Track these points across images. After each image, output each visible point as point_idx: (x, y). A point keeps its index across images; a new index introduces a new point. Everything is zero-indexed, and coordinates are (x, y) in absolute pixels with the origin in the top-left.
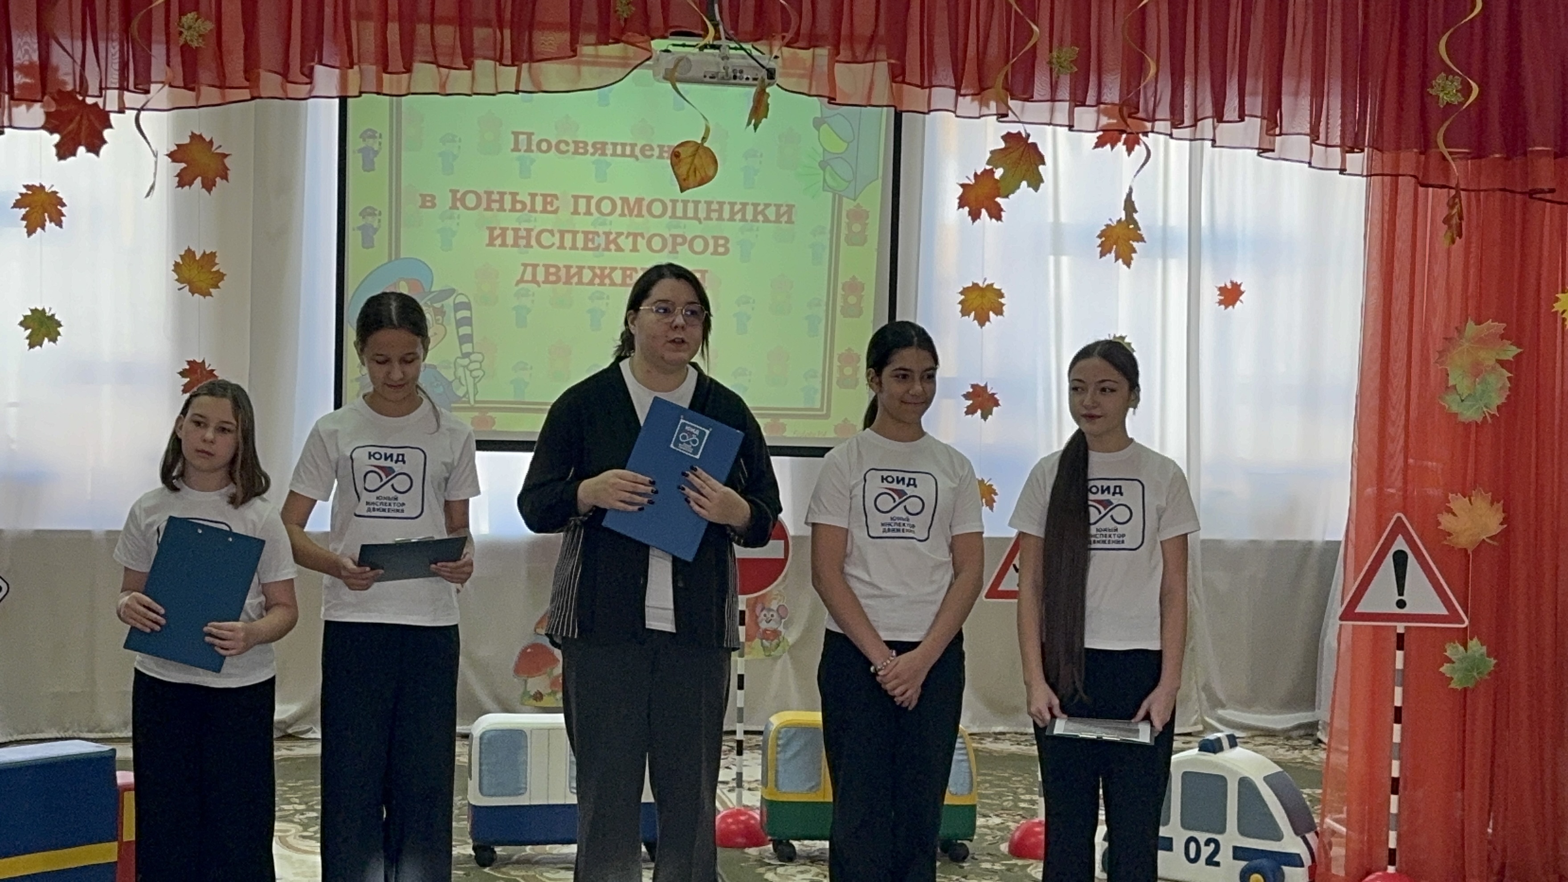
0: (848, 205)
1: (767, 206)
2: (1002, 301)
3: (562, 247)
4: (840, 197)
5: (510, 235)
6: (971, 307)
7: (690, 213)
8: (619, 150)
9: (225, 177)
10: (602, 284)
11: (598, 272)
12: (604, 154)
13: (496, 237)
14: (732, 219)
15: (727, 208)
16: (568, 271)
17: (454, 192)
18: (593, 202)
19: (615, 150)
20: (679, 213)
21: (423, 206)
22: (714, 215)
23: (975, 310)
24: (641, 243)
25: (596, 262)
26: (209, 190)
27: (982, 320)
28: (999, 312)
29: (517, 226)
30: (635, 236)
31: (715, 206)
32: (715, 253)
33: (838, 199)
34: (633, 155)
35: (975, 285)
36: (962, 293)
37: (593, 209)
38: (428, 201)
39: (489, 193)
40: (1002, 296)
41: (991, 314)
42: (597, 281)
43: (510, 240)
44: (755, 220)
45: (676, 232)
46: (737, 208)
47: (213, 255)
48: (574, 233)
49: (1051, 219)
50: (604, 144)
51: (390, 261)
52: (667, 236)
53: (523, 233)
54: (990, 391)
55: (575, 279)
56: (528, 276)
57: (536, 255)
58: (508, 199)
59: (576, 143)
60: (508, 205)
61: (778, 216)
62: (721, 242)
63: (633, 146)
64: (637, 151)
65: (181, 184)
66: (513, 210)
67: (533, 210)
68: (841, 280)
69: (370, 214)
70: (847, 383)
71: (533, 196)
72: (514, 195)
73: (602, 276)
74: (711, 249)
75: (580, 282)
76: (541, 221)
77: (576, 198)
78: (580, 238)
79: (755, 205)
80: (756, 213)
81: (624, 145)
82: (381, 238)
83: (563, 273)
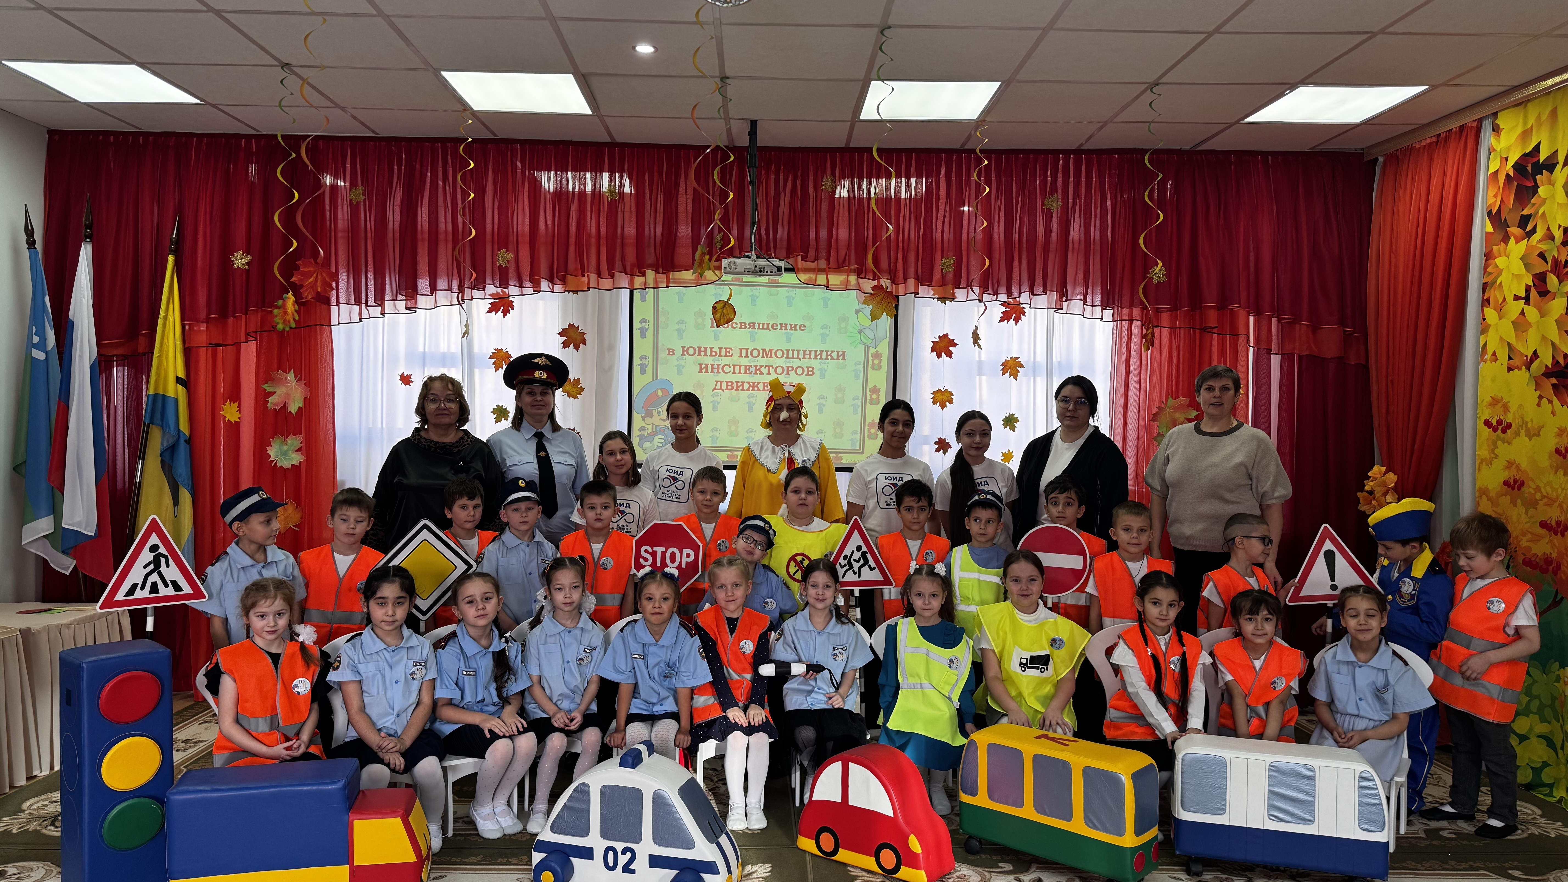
0: (872, 351)
1: (832, 352)
2: (952, 397)
3: (734, 373)
4: (868, 347)
5: (710, 367)
6: (937, 400)
7: (795, 356)
8: (761, 326)
9: (584, 343)
10: (753, 390)
11: (751, 384)
12: (754, 328)
13: (703, 368)
14: (815, 358)
15: (813, 353)
16: (737, 384)
17: (683, 347)
18: (749, 351)
19: (759, 326)
20: (790, 356)
21: (669, 354)
22: (807, 357)
23: (939, 402)
24: (772, 371)
25: (751, 380)
26: (577, 350)
27: (943, 406)
28: (951, 402)
29: (713, 363)
30: (769, 367)
31: (807, 352)
32: (808, 374)
33: (867, 348)
34: (768, 328)
35: (939, 390)
36: (932, 394)
37: (749, 355)
38: (671, 352)
39: (700, 348)
40: (953, 395)
41: (948, 404)
42: (751, 389)
43: (709, 370)
44: (827, 358)
45: (788, 365)
46: (818, 353)
47: (579, 379)
48: (740, 366)
49: (977, 358)
50: (754, 324)
51: (653, 380)
52: (784, 367)
53: (715, 366)
55: (741, 388)
56: (718, 387)
57: (722, 377)
58: (708, 351)
59: (741, 323)
60: (708, 353)
61: (838, 357)
62: (810, 369)
63: (768, 324)
64: (770, 327)
65: (564, 347)
66: (711, 355)
67: (720, 355)
68: (869, 387)
69: (644, 358)
70: (872, 437)
71: (720, 349)
72: (711, 348)
73: (753, 386)
74: (805, 373)
75: (743, 389)
76: (725, 361)
77: (741, 349)
78: (743, 368)
79: (827, 352)
80: (827, 356)
81: (763, 324)
82: (649, 370)
83: (735, 385)
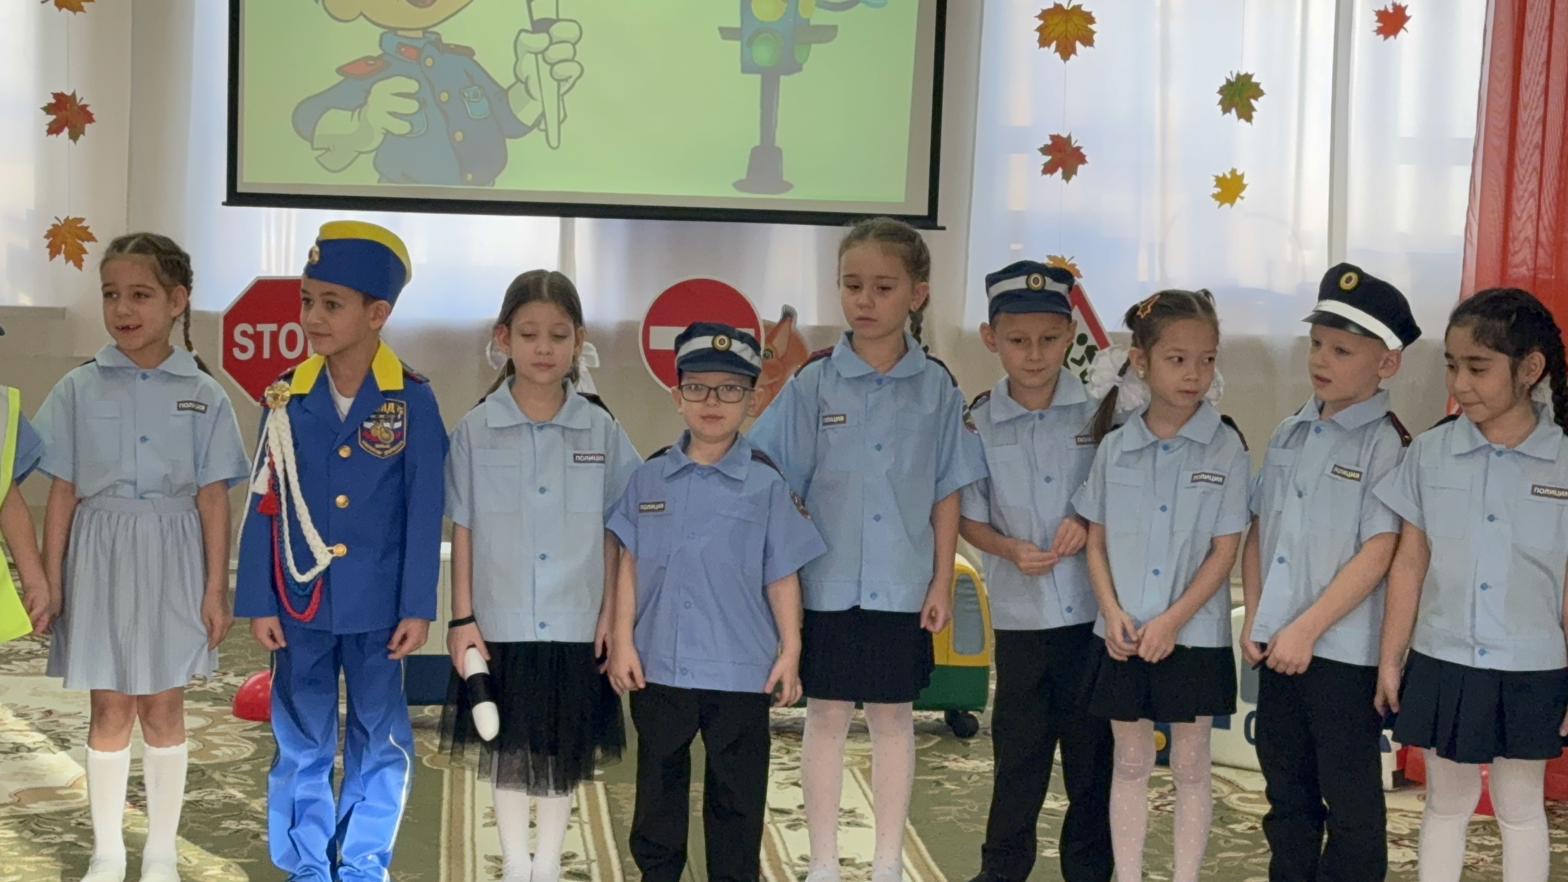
2: (1093, 27)
6: (1052, 35)
23: (1057, 39)
27: (1066, 52)
28: (1088, 41)
35: (1058, 7)
36: (1040, 17)
40: (1092, 21)
41: (1078, 45)
54: (1075, 143)
